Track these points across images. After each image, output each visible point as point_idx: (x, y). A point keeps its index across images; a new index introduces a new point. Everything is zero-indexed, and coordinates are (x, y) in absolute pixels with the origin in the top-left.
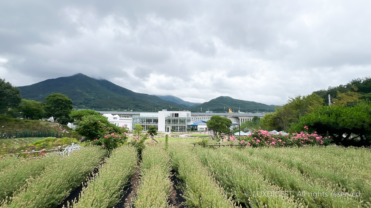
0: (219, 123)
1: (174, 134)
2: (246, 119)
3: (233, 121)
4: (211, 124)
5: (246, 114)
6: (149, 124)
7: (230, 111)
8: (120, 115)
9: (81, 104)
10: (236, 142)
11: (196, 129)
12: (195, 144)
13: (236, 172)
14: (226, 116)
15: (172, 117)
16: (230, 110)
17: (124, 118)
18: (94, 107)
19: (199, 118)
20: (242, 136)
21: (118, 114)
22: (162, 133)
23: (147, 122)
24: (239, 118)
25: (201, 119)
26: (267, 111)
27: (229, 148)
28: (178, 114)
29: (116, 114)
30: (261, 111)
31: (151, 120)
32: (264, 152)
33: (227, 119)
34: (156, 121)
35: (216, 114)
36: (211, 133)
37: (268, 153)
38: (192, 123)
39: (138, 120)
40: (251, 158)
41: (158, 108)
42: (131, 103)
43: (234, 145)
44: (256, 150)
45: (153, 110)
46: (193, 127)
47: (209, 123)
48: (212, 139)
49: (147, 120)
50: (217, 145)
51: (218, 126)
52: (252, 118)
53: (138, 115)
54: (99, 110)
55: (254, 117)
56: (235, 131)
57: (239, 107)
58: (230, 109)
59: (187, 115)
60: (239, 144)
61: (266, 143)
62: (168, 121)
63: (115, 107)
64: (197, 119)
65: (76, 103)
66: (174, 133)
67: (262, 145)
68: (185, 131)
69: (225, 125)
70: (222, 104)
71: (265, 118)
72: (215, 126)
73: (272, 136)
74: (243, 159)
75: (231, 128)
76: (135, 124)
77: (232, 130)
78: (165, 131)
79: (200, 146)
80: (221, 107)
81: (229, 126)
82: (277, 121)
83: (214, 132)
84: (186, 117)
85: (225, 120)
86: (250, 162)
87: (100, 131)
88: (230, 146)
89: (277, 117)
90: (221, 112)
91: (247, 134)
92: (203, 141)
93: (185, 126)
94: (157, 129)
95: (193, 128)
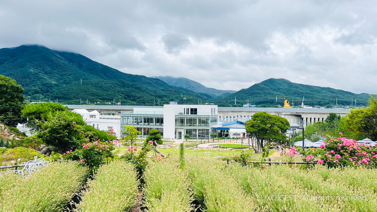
0: (268, 125)
1: (190, 143)
2: (315, 118)
3: (292, 121)
4: (252, 126)
5: (316, 109)
6: (148, 127)
7: (287, 105)
8: (100, 111)
9: (37, 92)
10: (298, 158)
11: (227, 135)
12: (228, 160)
13: (300, 206)
14: (279, 113)
15: (185, 114)
16: (286, 102)
17: (108, 116)
18: (58, 98)
19: (232, 117)
20: (308, 148)
21: (97, 110)
22: (170, 142)
23: (145, 122)
24: (302, 117)
25: (236, 118)
26: (354, 105)
27: (287, 168)
28: (196, 110)
29: (95, 110)
30: (343, 103)
31: (152, 119)
32: (348, 176)
33: (282, 118)
34: (160, 121)
35: (261, 110)
36: (253, 142)
37: (354, 177)
38: (220, 124)
39: (131, 120)
40: (325, 185)
41: (162, 100)
42: (118, 91)
43: (296, 162)
44: (334, 171)
45: (155, 103)
46: (221, 131)
47: (249, 125)
48: (254, 152)
49: (144, 119)
50: (266, 162)
51: (264, 131)
52: (325, 117)
53: (130, 111)
54: (66, 102)
55: (329, 115)
56: (295, 139)
57: (302, 97)
58: (286, 100)
59: (212, 112)
60: (303, 162)
61: (351, 160)
62: (180, 121)
63: (92, 97)
64: (229, 117)
65: (29, 91)
66: (190, 141)
67: (345, 164)
68: (208, 139)
69: (278, 129)
70: (272, 92)
71: (351, 118)
72: (261, 130)
73: (363, 149)
74: (310, 185)
75: (288, 134)
76: (126, 126)
77: (291, 137)
78: (174, 138)
79: (238, 164)
80: (270, 98)
81: (284, 131)
82: (373, 122)
83: (258, 141)
84: (210, 114)
85: (278, 120)
86: (324, 192)
87: (75, 138)
88: (287, 164)
89: (372, 116)
90: (269, 106)
91: (317, 144)
92: (241, 156)
93: (208, 130)
94: (162, 134)
95: (223, 134)
